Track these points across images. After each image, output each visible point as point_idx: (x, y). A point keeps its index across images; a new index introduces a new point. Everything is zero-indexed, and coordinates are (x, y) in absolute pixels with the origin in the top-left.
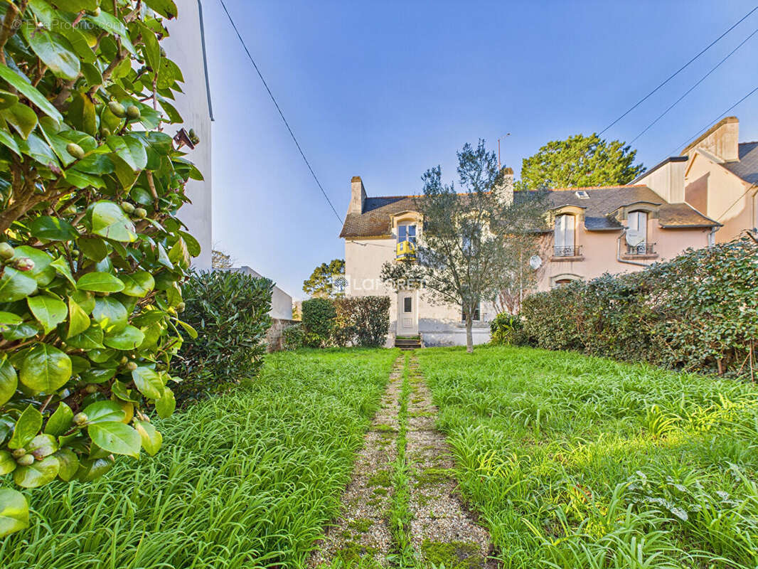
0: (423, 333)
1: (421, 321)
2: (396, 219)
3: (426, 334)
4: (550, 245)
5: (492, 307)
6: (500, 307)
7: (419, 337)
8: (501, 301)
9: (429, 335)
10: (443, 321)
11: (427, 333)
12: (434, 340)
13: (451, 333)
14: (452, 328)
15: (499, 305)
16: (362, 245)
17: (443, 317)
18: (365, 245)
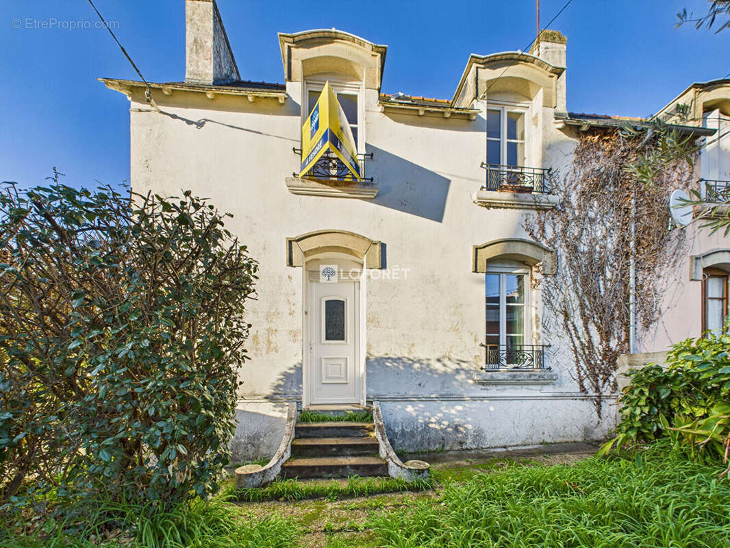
0: (381, 399)
1: (375, 365)
2: (300, 54)
3: (389, 406)
4: (690, 178)
5: (561, 329)
6: (581, 330)
7: (367, 415)
8: (583, 315)
9: (399, 406)
10: (438, 366)
11: (394, 400)
12: (412, 421)
13: (460, 399)
14: (462, 384)
15: (579, 323)
16: (189, 122)
17: (438, 355)
18: (200, 124)
